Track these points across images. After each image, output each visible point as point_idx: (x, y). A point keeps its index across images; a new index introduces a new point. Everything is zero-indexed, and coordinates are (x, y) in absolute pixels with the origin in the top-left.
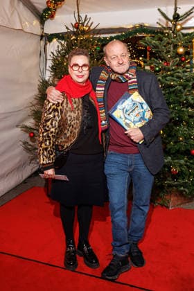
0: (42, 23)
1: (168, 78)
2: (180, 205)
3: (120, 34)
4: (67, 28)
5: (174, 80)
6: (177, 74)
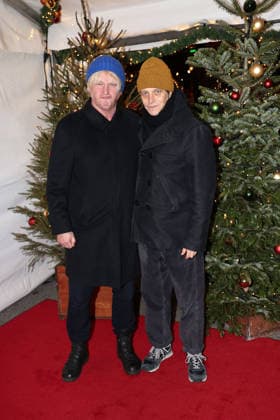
0: (44, 31)
1: (237, 122)
2: (268, 332)
3: (169, 42)
4: (70, 43)
5: (246, 126)
6: (249, 115)
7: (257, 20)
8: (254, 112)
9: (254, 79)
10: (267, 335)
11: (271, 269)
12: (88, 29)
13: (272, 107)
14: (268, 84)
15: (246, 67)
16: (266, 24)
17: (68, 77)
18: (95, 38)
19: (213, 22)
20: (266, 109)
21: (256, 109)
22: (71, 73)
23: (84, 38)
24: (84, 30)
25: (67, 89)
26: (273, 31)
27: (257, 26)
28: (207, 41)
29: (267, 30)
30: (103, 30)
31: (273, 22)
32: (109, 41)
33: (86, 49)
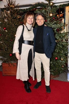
2: (53, 78)
3: (30, 7)
4: (5, 6)
6: (49, 26)
7: (51, 2)
8: (50, 25)
9: (50, 17)
10: (53, 79)
11: (54, 63)
12: (9, 2)
13: (55, 24)
14: (54, 18)
15: (49, 14)
16: (53, 4)
17: (4, 15)
18: (11, 5)
19: (41, 3)
20: (53, 24)
21: (51, 24)
22: (5, 14)
23: (8, 5)
24: (9, 3)
25: (4, 18)
26: (55, 5)
27: (51, 4)
28: (39, 7)
29: (54, 5)
30: (13, 3)
31: (55, 3)
32: (15, 6)
33: (9, 8)
